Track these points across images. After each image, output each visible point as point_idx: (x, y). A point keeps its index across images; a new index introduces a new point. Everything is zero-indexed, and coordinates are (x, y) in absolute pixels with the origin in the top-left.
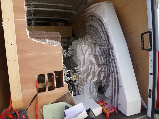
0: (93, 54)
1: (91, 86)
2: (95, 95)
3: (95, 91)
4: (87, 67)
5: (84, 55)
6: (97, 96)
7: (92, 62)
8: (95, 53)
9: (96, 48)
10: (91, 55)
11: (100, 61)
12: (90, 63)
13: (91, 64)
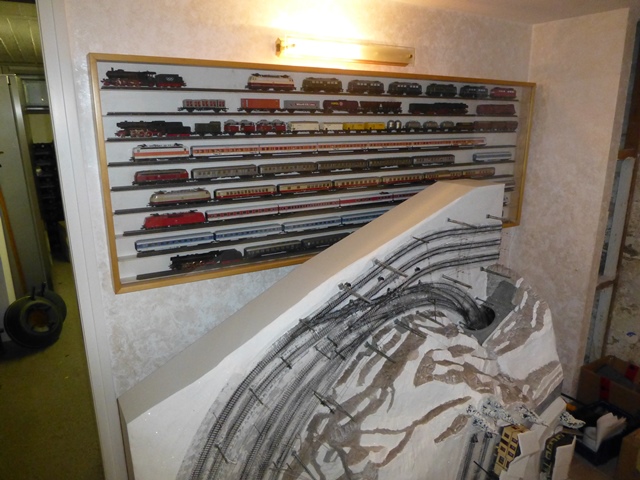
0: (384, 389)
1: (496, 350)
2: (513, 324)
3: (502, 329)
4: (452, 383)
5: (409, 431)
6: (510, 315)
7: (418, 371)
8: (378, 387)
9: (348, 402)
10: (393, 391)
11: (398, 346)
12: (430, 378)
13: (432, 369)
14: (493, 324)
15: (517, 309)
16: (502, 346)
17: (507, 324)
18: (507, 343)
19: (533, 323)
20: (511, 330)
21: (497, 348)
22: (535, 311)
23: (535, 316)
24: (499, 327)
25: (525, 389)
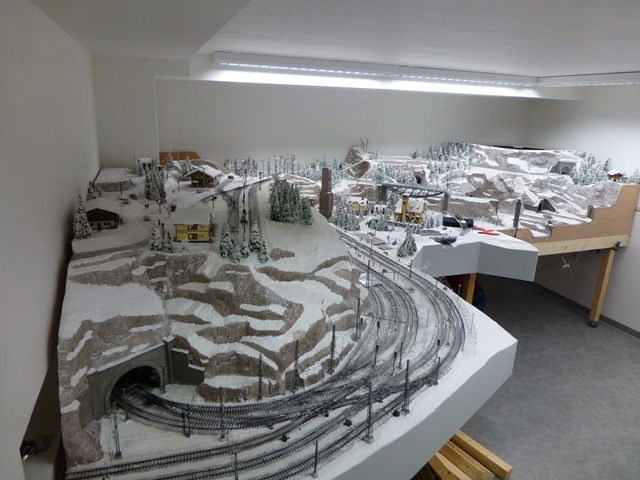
0: (323, 321)
1: (159, 326)
4: (270, 291)
5: (311, 276)
7: (297, 318)
8: (326, 325)
13: (285, 312)
14: (134, 365)
15: (92, 371)
16: (145, 328)
17: (118, 355)
18: (134, 330)
19: (88, 335)
20: (117, 345)
21: (154, 327)
22: (77, 350)
23: (82, 343)
24: (131, 356)
25: (140, 271)
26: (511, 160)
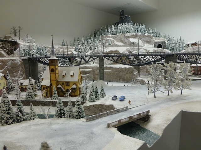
26: (132, 40)
